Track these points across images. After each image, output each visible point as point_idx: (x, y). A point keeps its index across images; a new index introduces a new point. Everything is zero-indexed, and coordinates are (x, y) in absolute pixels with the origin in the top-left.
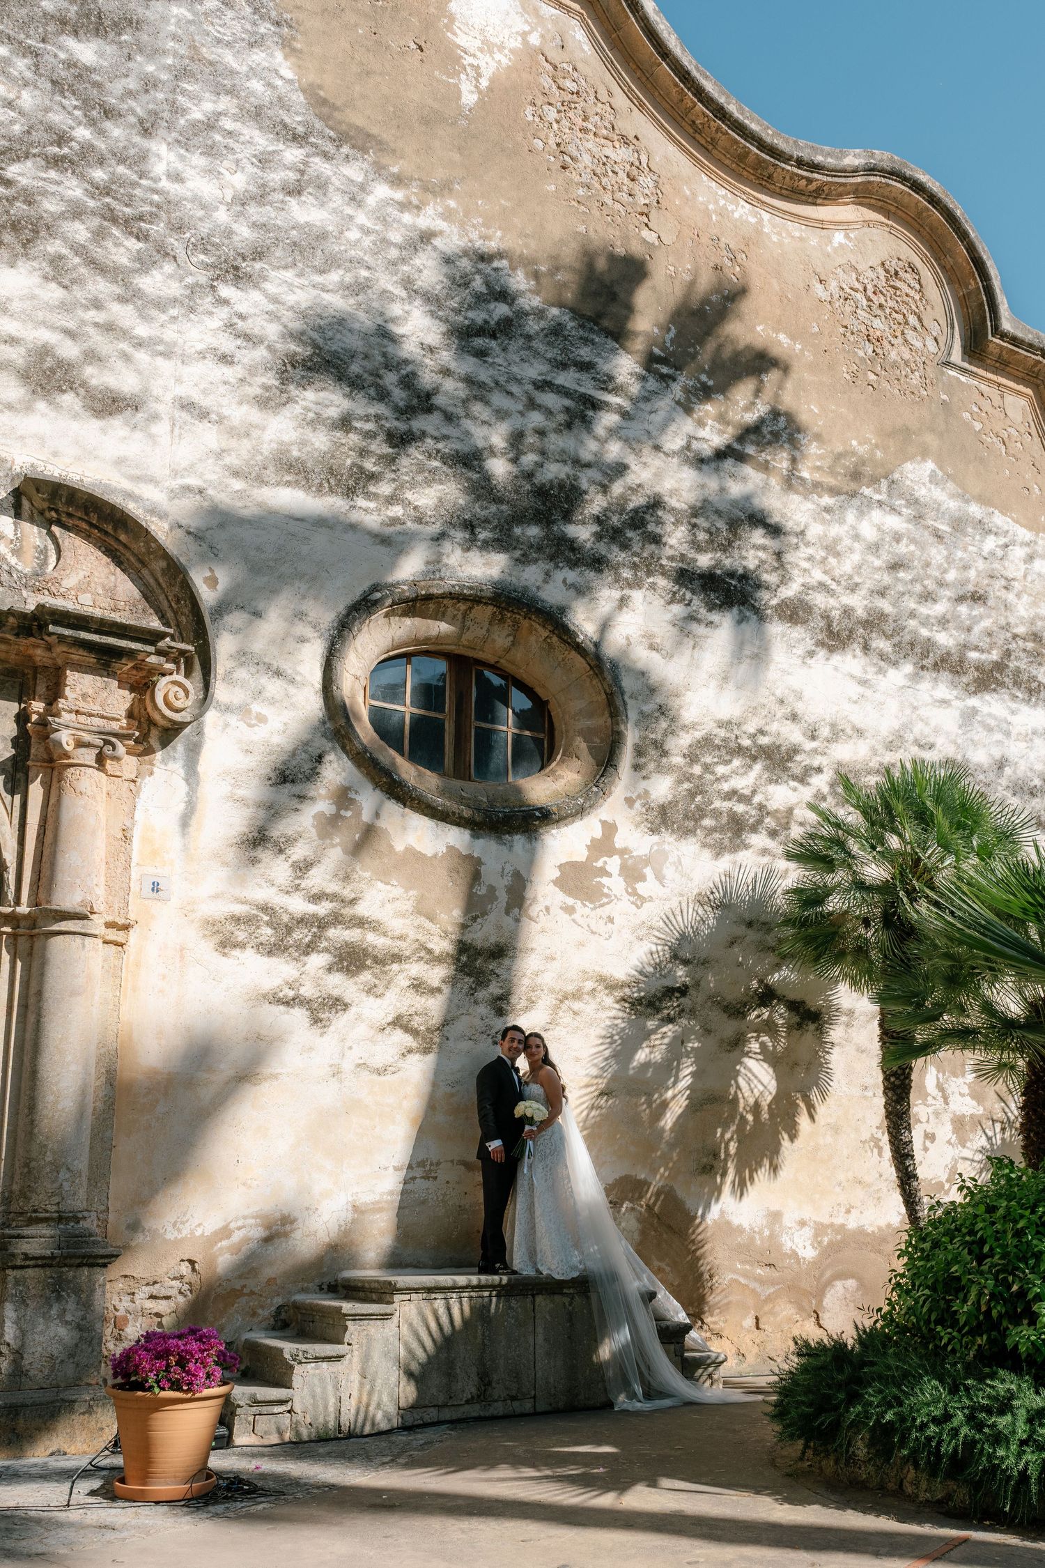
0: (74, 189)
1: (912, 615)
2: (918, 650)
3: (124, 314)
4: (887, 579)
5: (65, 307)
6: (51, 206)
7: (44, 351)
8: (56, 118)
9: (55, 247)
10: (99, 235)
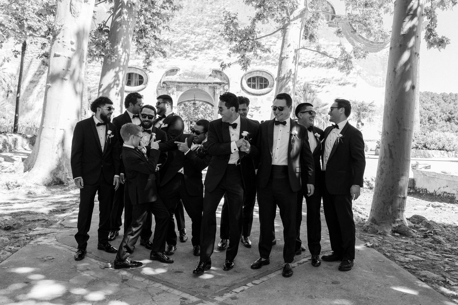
0: (215, 40)
1: (319, 60)
2: (319, 65)
3: (221, 51)
4: (315, 56)
5: (216, 52)
6: (214, 43)
7: (214, 57)
8: (214, 34)
9: (214, 47)
10: (218, 44)
